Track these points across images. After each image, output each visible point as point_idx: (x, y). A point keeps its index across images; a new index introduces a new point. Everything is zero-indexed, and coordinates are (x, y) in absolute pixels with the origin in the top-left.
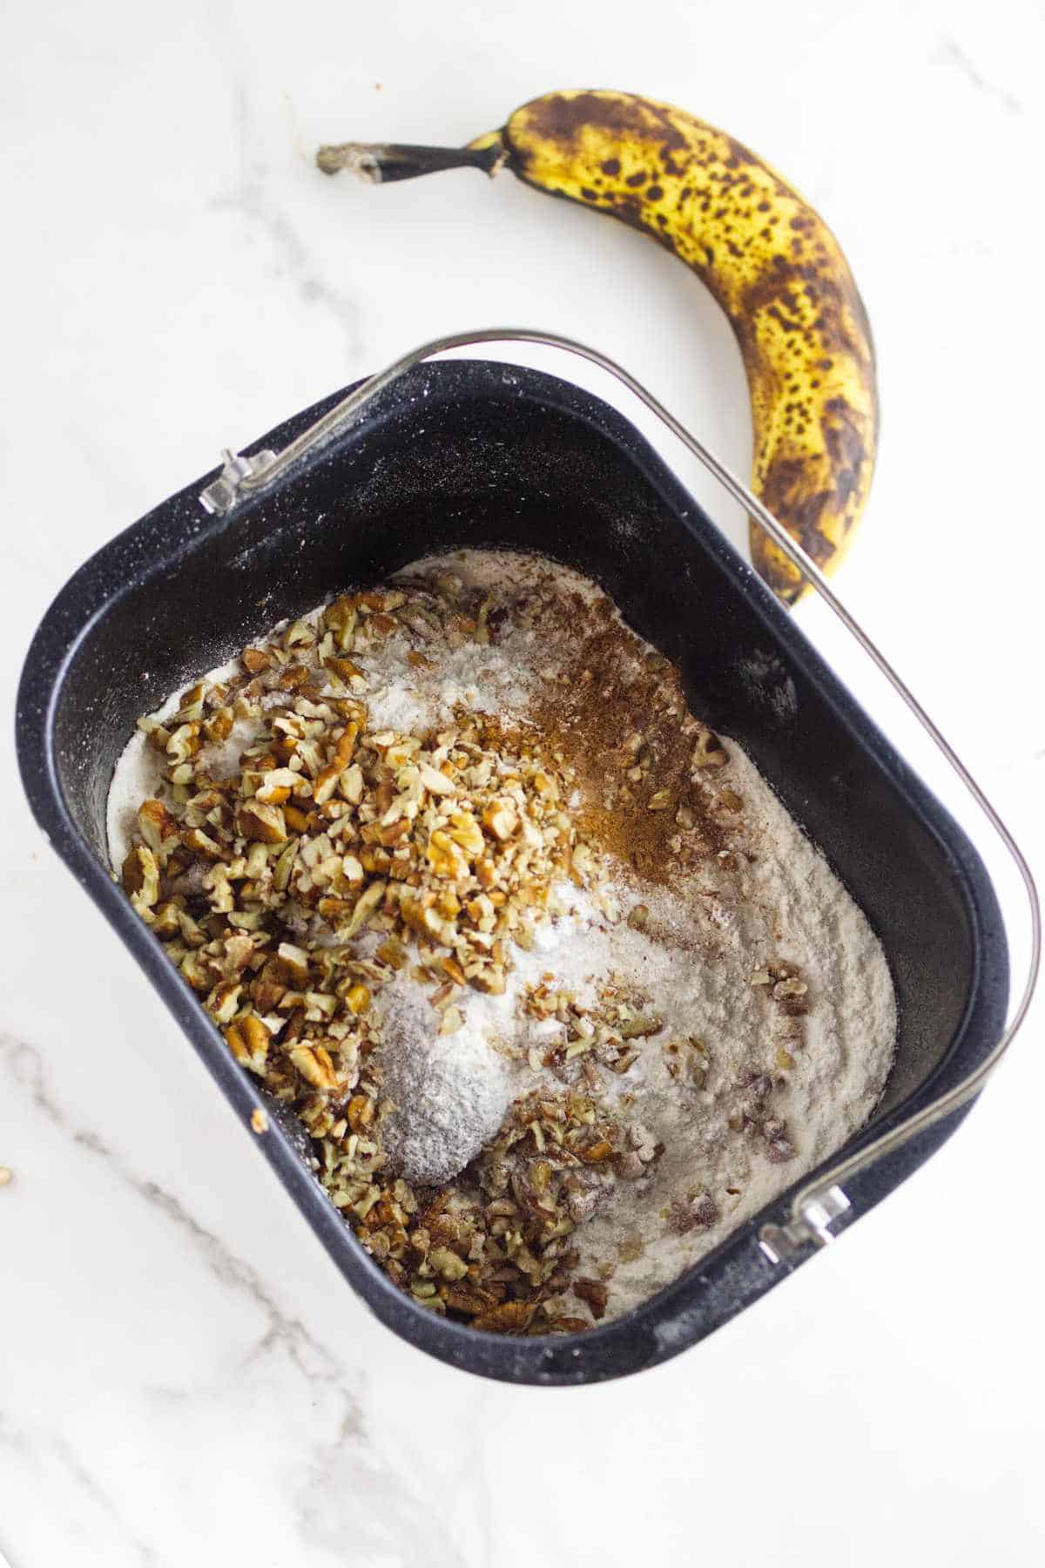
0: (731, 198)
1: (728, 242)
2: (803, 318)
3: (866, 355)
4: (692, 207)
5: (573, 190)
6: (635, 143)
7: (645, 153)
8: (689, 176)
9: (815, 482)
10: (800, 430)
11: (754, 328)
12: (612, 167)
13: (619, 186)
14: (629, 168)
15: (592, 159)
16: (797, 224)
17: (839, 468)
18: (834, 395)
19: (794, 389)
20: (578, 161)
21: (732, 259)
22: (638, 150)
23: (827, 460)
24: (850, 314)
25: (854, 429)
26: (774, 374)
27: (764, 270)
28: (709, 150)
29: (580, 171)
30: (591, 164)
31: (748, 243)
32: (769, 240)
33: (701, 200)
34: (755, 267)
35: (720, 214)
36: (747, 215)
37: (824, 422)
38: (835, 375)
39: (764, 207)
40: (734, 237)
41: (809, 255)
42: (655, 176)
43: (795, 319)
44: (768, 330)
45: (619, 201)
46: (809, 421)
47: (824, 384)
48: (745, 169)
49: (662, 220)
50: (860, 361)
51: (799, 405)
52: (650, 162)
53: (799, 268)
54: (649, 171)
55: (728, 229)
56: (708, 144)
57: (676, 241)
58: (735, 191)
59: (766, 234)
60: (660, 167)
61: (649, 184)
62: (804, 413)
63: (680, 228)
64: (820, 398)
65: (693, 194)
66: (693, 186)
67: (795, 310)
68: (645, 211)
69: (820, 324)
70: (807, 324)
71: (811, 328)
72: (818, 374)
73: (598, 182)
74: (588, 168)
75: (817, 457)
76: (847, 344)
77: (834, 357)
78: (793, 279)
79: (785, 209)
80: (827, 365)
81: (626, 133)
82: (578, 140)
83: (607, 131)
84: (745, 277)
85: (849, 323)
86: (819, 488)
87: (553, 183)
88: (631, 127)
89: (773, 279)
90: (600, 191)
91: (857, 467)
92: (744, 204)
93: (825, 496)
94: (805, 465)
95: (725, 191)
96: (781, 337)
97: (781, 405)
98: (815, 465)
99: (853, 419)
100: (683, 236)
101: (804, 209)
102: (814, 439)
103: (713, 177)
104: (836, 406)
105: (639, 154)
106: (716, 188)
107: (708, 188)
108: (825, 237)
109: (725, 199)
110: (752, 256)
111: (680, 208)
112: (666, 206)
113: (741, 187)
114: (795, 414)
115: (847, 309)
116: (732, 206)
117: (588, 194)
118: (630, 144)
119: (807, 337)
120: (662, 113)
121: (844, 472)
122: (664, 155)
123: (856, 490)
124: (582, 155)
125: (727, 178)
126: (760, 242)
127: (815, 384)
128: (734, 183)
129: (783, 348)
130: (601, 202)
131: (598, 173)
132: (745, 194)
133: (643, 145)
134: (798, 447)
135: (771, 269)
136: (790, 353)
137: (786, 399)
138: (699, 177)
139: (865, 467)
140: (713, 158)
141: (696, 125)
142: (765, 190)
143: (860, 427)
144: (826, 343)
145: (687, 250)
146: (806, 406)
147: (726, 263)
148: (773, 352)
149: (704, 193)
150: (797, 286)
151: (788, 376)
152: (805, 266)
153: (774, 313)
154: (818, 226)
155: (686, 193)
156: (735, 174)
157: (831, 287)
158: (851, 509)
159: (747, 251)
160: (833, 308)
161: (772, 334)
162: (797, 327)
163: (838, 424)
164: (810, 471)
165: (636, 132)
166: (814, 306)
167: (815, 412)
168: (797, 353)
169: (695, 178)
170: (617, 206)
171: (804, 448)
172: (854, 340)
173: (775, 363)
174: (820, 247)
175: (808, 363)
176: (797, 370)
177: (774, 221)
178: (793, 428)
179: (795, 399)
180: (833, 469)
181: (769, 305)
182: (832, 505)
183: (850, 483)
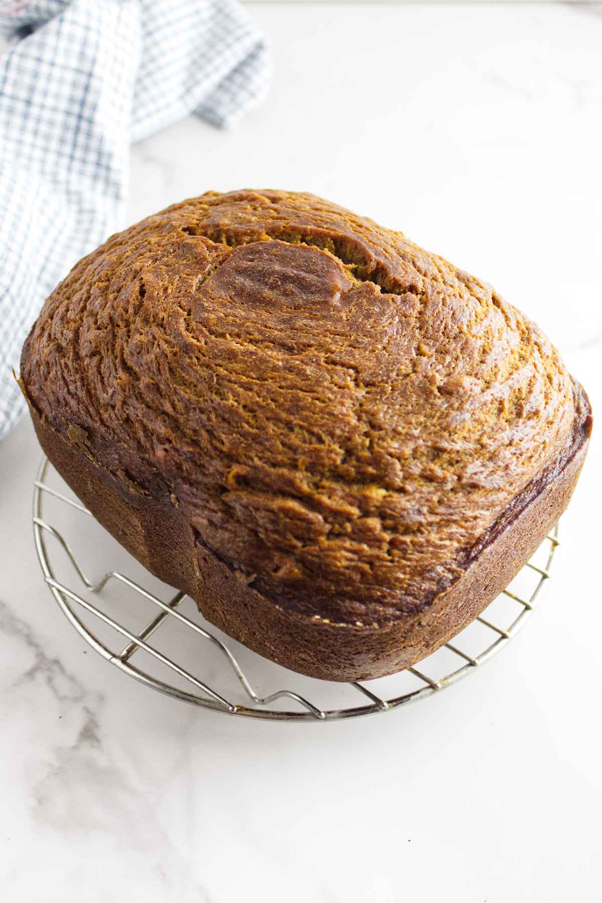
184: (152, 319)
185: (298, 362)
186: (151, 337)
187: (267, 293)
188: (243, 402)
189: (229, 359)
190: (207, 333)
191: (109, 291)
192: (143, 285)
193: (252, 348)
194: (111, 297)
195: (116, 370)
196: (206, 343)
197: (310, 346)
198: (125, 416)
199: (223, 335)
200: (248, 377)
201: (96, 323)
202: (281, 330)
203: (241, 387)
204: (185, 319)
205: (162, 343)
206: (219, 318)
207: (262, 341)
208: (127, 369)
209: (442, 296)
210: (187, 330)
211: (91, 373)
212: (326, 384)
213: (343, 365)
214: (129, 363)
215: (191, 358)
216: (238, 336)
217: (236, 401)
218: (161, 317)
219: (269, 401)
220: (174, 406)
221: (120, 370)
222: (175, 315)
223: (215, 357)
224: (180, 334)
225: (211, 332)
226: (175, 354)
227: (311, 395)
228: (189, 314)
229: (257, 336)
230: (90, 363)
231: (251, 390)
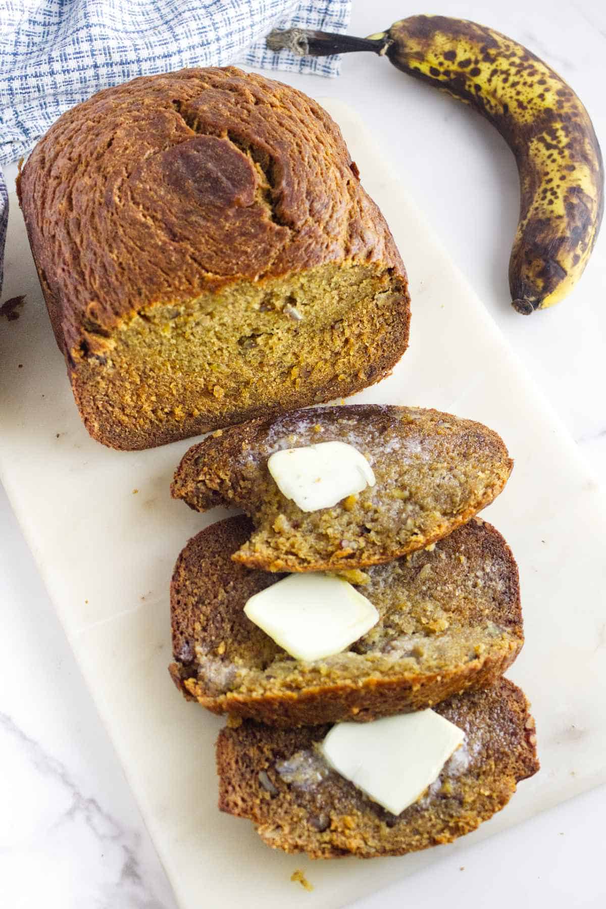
0: (522, 76)
1: (517, 100)
2: (559, 142)
3: (597, 168)
4: (497, 81)
5: (424, 68)
6: (466, 42)
7: (471, 48)
8: (497, 63)
9: (557, 232)
10: (551, 202)
11: (528, 148)
12: (451, 55)
13: (454, 67)
14: (461, 56)
15: (439, 50)
16: (560, 93)
17: (573, 225)
18: (574, 185)
19: (550, 180)
20: (430, 51)
21: (519, 111)
22: (467, 47)
23: (566, 220)
24: (589, 143)
25: (585, 205)
26: (538, 173)
27: (538, 117)
28: (511, 51)
29: (431, 57)
30: (438, 53)
31: (530, 102)
32: (543, 100)
33: (504, 76)
34: (533, 115)
35: (514, 85)
36: (531, 86)
37: (566, 199)
38: (576, 174)
39: (542, 82)
40: (521, 98)
41: (567, 109)
42: (477, 62)
43: (554, 143)
44: (537, 149)
45: (453, 76)
46: (557, 198)
47: (568, 178)
48: (531, 62)
49: (478, 88)
50: (592, 170)
51: (552, 189)
52: (474, 54)
53: (560, 116)
54: (473, 58)
55: (518, 93)
56: (511, 48)
57: (485, 101)
58: (525, 73)
59: (541, 96)
60: (480, 57)
61: (472, 66)
62: (554, 194)
63: (488, 93)
64: (564, 185)
65: (499, 73)
66: (499, 68)
67: (555, 137)
68: (468, 83)
69: (569, 146)
70: (561, 145)
71: (564, 147)
72: (565, 172)
73: (441, 64)
74: (436, 55)
75: (560, 217)
76: (585, 158)
77: (576, 165)
78: (556, 121)
79: (555, 85)
80: (572, 168)
81: (461, 37)
82: (432, 39)
83: (451, 35)
84: (526, 121)
85: (588, 148)
86: (559, 235)
87: (414, 64)
88: (464, 34)
89: (544, 121)
90: (442, 70)
91: (585, 227)
92: (529, 80)
93: (562, 240)
94: (551, 222)
95: (518, 72)
96: (545, 152)
97: (540, 190)
98: (558, 222)
99: (585, 199)
100: (489, 98)
101: (566, 87)
102: (559, 207)
103: (512, 64)
104: (576, 190)
105: (468, 48)
106: (513, 70)
107: (509, 70)
108: (578, 103)
109: (519, 76)
110: (532, 109)
111: (489, 81)
112: (481, 80)
113: (528, 71)
114: (549, 194)
115: (587, 140)
116: (522, 81)
117: (434, 71)
118: (463, 43)
119: (561, 153)
120: (485, 30)
121: (576, 228)
122: (483, 50)
123: (583, 240)
124: (434, 48)
125: (521, 65)
126: (538, 101)
127: (563, 178)
128: (525, 69)
129: (545, 158)
130: (442, 78)
131: (442, 59)
132: (531, 74)
133: (470, 44)
134: (548, 212)
135: (543, 116)
136: (549, 162)
137: (544, 186)
138: (503, 64)
139: (591, 230)
140: (514, 54)
141: (505, 38)
142: (543, 74)
143: (589, 205)
144: (572, 156)
145: (491, 107)
146: (555, 190)
147: (515, 112)
148: (538, 161)
149: (506, 73)
150: (558, 125)
151: (547, 174)
152: (563, 115)
153: (542, 140)
154: (574, 97)
155: (494, 72)
156: (526, 64)
157: (578, 127)
158: (578, 251)
159: (529, 106)
160: (579, 138)
161: (539, 151)
162: (555, 147)
163: (575, 201)
164: (554, 225)
165: (468, 37)
166: (567, 136)
167: (561, 193)
168: (554, 161)
169: (501, 64)
170: (451, 80)
171: (552, 212)
172: (590, 157)
173: (539, 167)
174: (575, 107)
175: (560, 166)
176: (552, 170)
177: (547, 90)
178: (546, 201)
179: (549, 186)
180: (569, 224)
181: (539, 136)
182: (567, 245)
183: (580, 235)
184: (102, 169)
185: (171, 248)
186: (94, 183)
187: (190, 184)
188: (121, 260)
189: (130, 224)
190: (129, 198)
191: (91, 132)
192: (113, 139)
193: (150, 222)
194: (90, 137)
195: (64, 196)
196: (124, 205)
197: (188, 239)
198: (53, 233)
199: (138, 204)
200: (135, 243)
201: (70, 153)
202: (177, 218)
203: (126, 248)
204: (123, 180)
205: (98, 191)
206: (144, 190)
207: (160, 221)
208: (70, 200)
209: (310, 241)
210: (119, 189)
211: (49, 191)
212: (179, 273)
213: (200, 264)
214: (73, 196)
215: (108, 211)
216: (148, 209)
217: (117, 257)
218: (108, 170)
219: (137, 268)
220: (82, 242)
221: (65, 199)
222: (117, 173)
223: (123, 219)
224: (111, 191)
225: (133, 198)
226: (100, 204)
227: (165, 276)
228: (128, 177)
229: (159, 216)
230: (52, 183)
231: (131, 254)
